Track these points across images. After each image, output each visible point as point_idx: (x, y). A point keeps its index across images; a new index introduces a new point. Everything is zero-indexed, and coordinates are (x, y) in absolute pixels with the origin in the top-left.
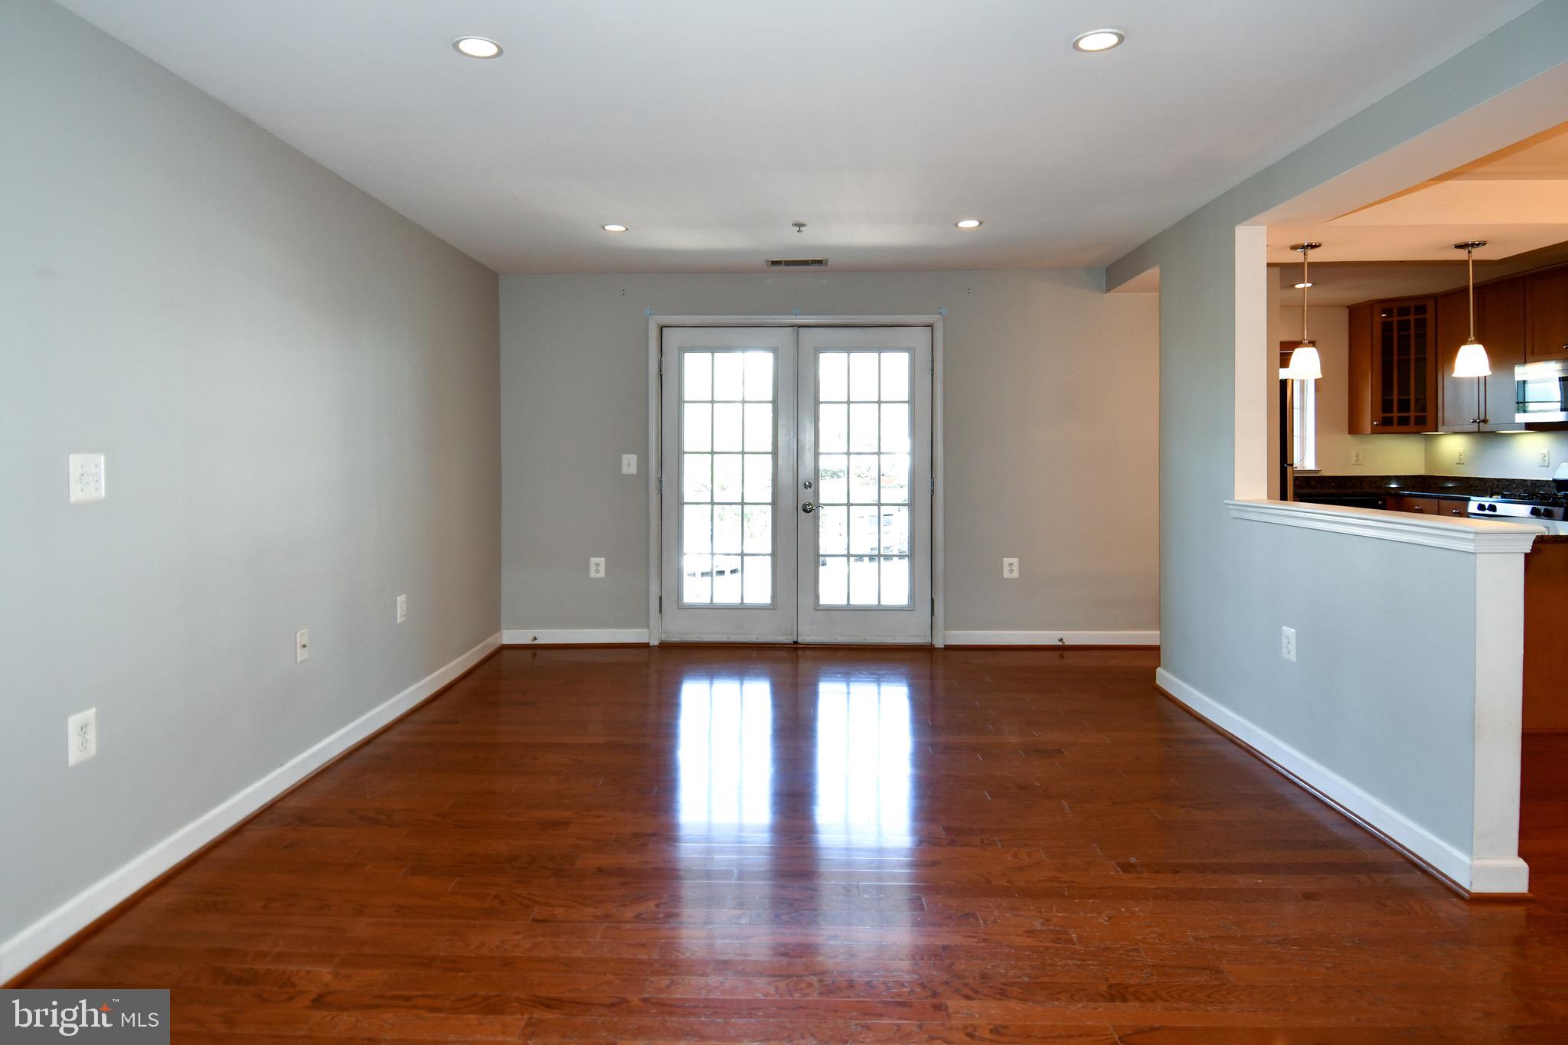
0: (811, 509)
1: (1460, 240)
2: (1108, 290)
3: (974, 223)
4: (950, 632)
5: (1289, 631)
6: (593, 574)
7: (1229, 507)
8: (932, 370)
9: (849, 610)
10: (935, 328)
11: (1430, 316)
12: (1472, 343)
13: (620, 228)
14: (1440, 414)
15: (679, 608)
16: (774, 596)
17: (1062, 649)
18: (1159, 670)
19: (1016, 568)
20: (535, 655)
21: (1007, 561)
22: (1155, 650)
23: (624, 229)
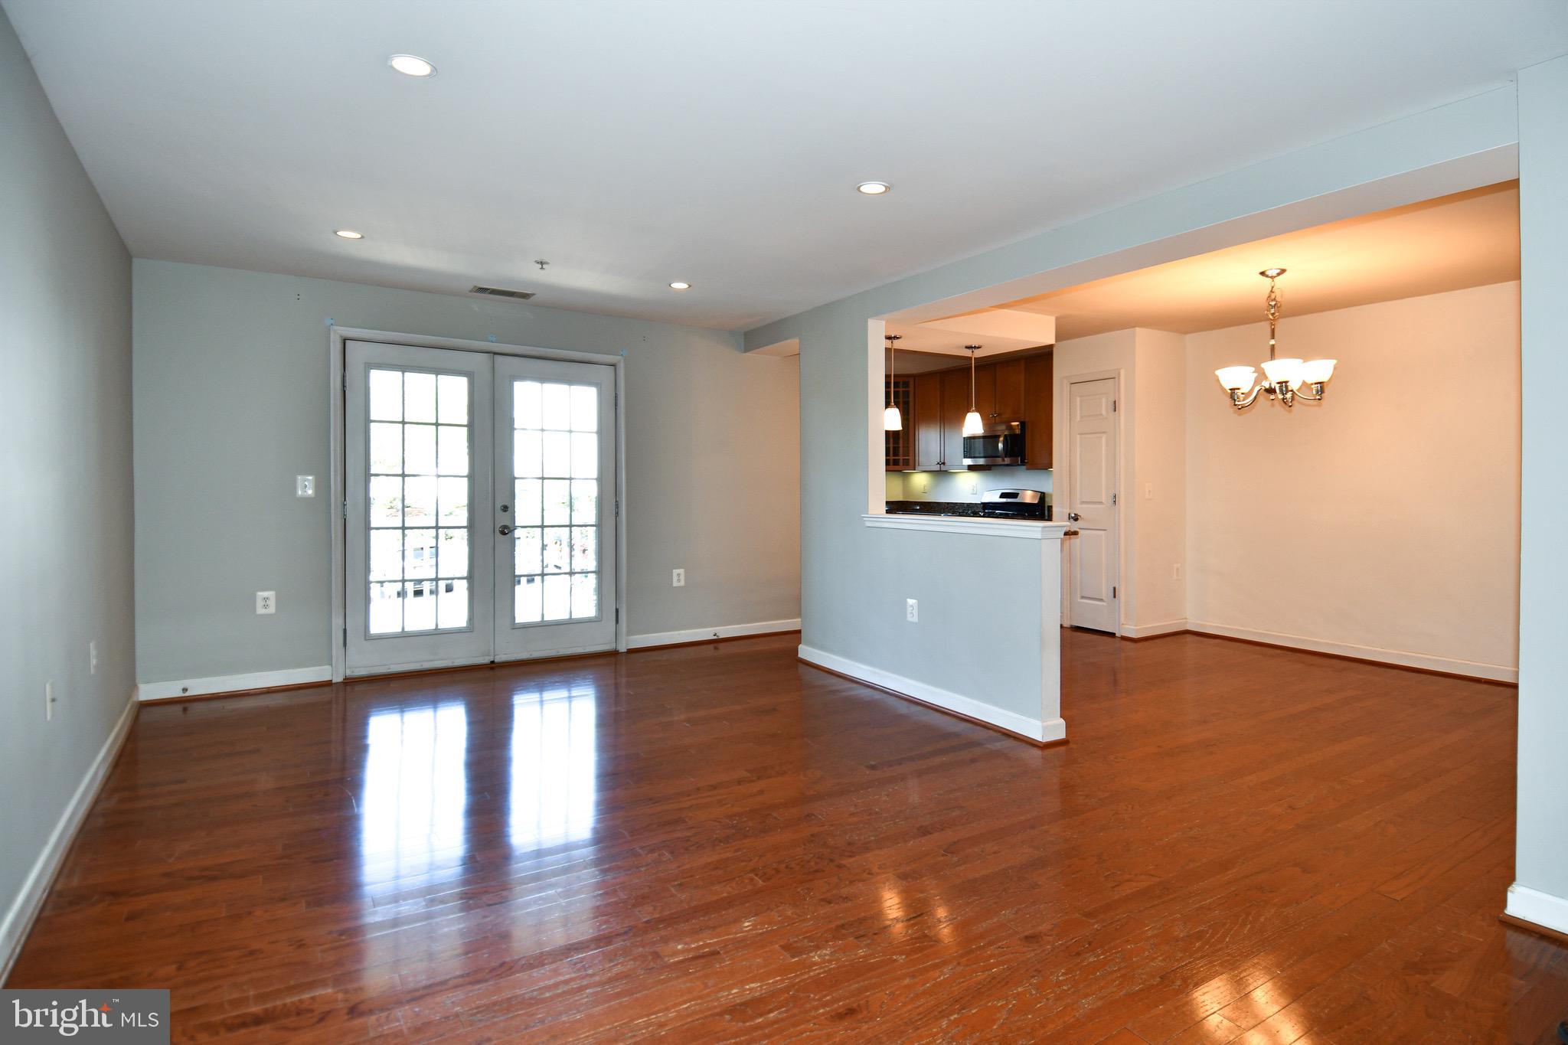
0: (507, 530)
1: (969, 344)
2: (746, 351)
3: (684, 286)
4: (632, 637)
5: (911, 601)
6: (260, 611)
7: (865, 519)
8: (616, 405)
9: (544, 626)
10: (617, 367)
11: (911, 389)
12: (973, 411)
13: (354, 235)
14: (917, 458)
15: (366, 640)
16: (471, 619)
17: (716, 642)
18: (801, 647)
19: (682, 577)
20: (185, 710)
21: (676, 572)
22: (799, 632)
23: (360, 236)
